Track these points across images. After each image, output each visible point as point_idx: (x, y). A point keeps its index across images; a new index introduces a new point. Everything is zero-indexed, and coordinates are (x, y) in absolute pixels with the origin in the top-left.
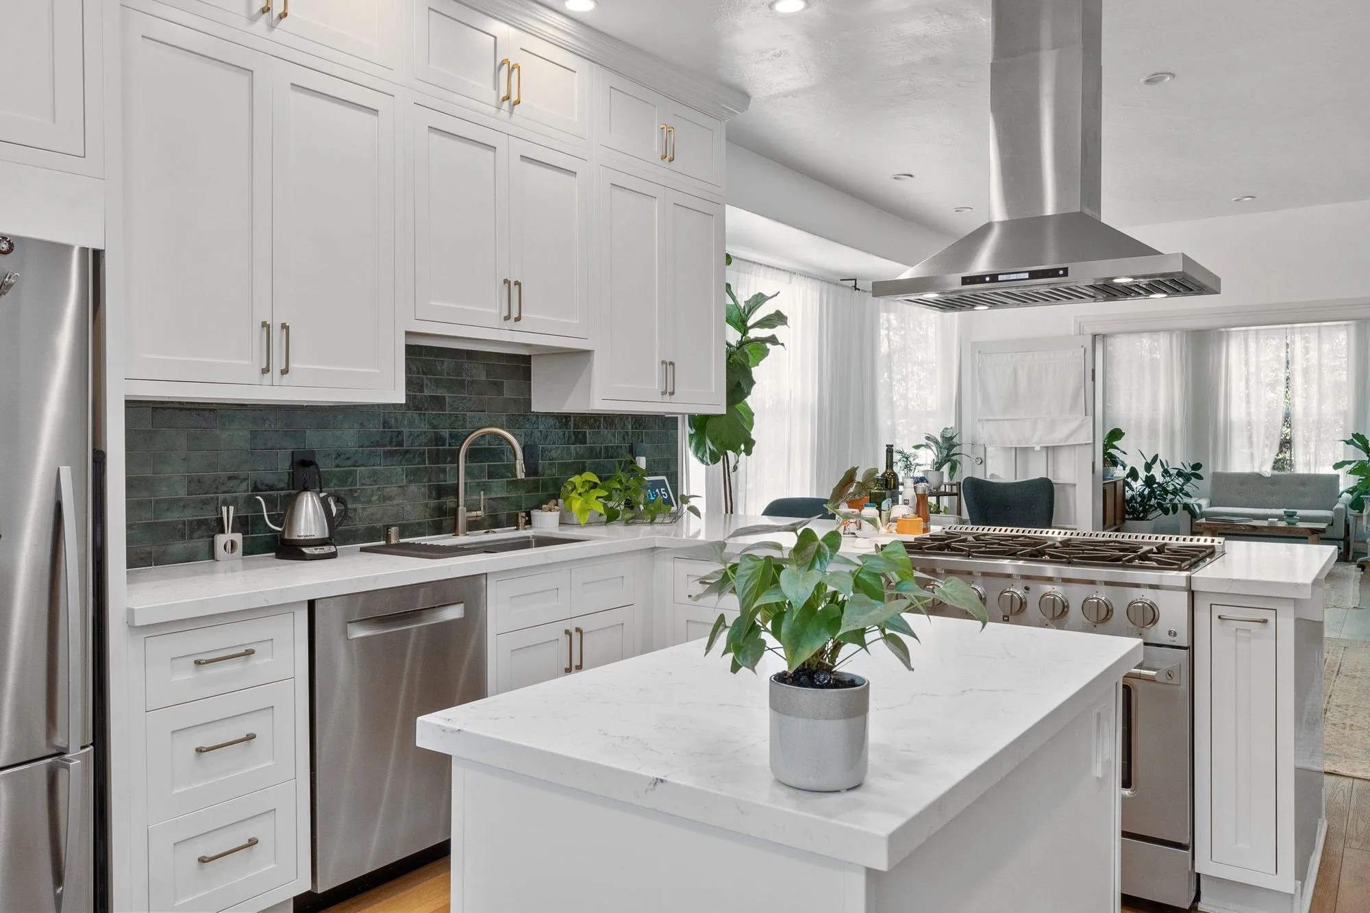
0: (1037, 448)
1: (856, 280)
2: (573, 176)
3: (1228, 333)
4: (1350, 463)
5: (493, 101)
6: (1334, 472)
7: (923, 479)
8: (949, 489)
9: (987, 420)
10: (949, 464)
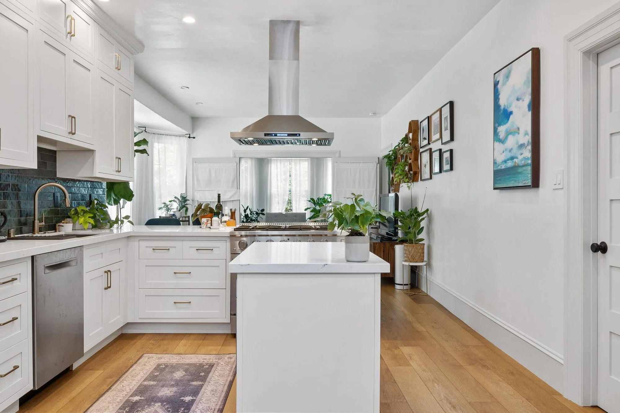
1: (145, 127)
2: (88, 71)
3: (271, 160)
5: (65, 34)
6: (304, 212)
7: (174, 215)
8: (184, 219)
9: (199, 190)
10: (185, 209)
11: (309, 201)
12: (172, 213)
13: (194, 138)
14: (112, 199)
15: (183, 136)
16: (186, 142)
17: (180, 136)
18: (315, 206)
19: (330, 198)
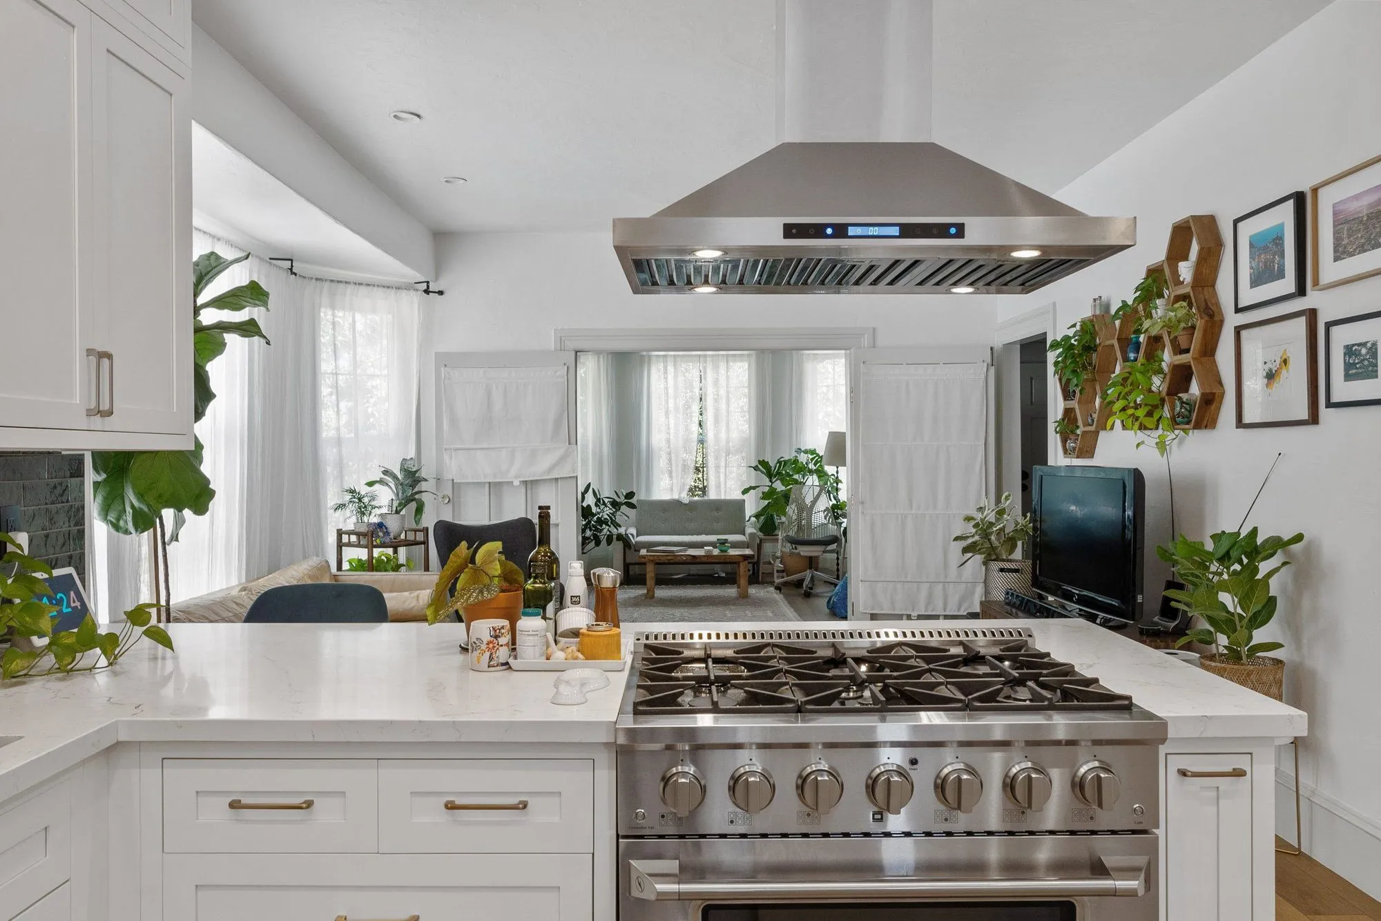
0: (516, 483)
1: (292, 260)
3: (650, 357)
4: (754, 488)
6: (740, 497)
7: (380, 525)
8: (411, 536)
9: (456, 449)
10: (413, 505)
11: (756, 468)
12: (374, 520)
13: (441, 293)
15: (408, 287)
16: (416, 306)
17: (398, 288)
18: (772, 483)
19: (812, 459)
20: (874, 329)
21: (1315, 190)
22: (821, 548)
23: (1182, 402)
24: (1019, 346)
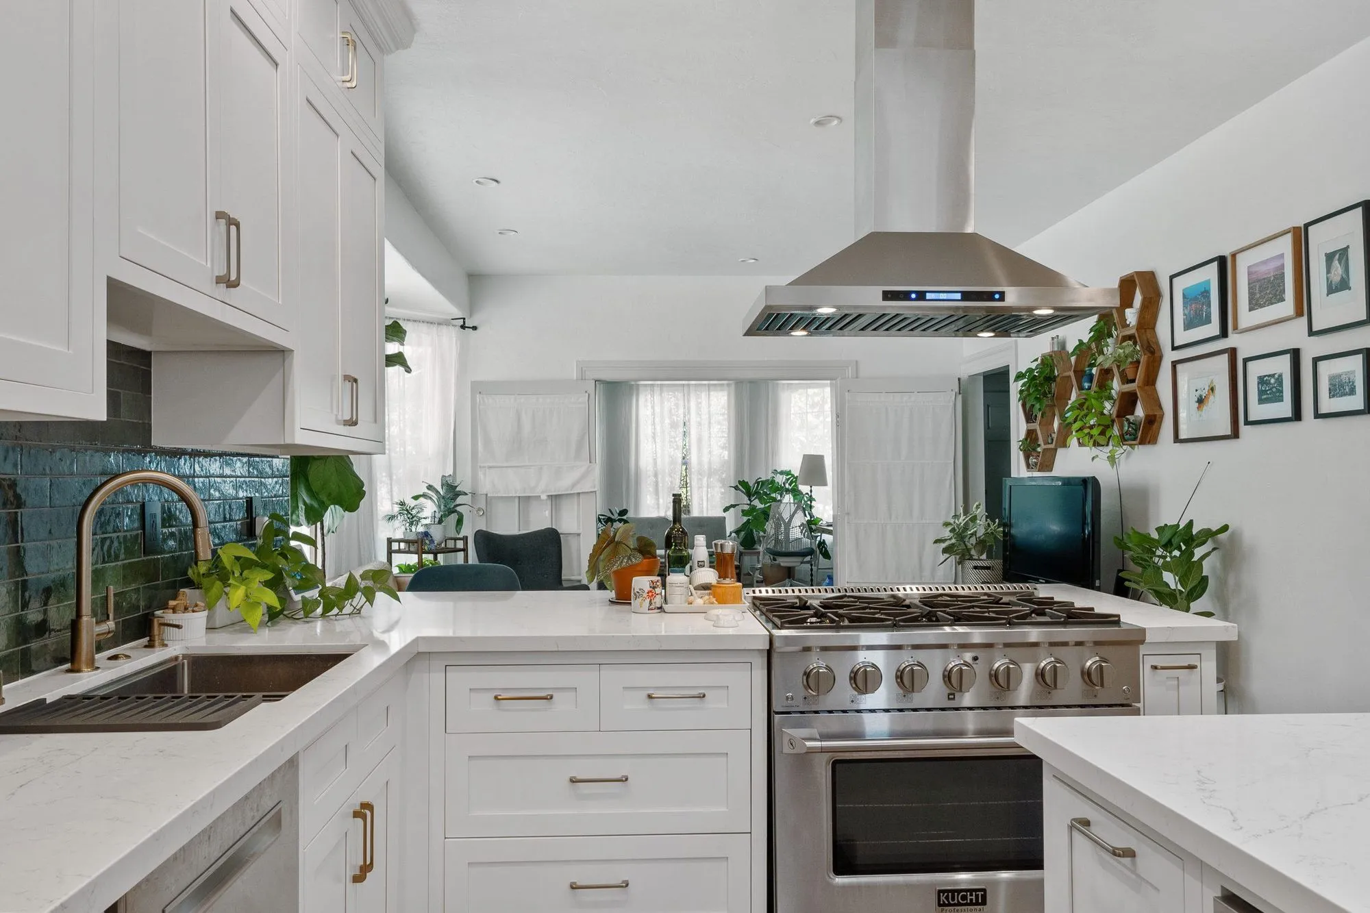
0: (544, 497)
2: (274, 67)
3: (638, 386)
4: (734, 506)
6: (722, 514)
7: (426, 534)
8: (451, 544)
9: (490, 467)
10: (454, 517)
11: (736, 488)
12: (421, 529)
13: (475, 328)
14: (301, 505)
15: (447, 323)
16: (454, 339)
17: (439, 324)
18: (751, 501)
19: (788, 480)
20: (857, 362)
21: (1234, 256)
22: (800, 559)
23: (1129, 423)
24: (982, 377)
